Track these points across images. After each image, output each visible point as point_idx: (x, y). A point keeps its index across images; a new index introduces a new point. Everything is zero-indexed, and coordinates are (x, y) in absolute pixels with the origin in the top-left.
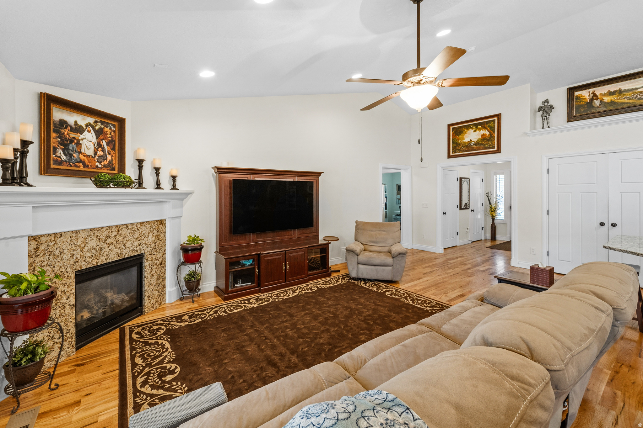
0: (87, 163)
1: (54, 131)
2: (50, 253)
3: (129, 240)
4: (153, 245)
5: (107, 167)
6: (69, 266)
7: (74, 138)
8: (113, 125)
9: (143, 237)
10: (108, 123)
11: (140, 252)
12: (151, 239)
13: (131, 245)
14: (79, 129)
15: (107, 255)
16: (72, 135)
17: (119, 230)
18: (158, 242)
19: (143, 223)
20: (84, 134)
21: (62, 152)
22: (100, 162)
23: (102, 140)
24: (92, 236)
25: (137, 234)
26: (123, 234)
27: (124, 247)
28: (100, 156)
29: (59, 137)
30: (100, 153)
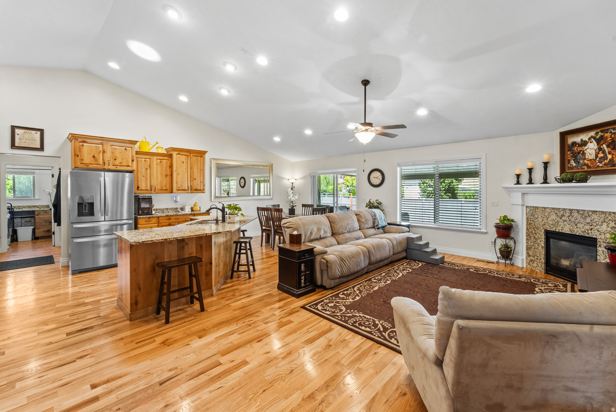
0: (590, 165)
1: (568, 151)
3: (580, 222)
5: (607, 165)
7: (581, 151)
9: (595, 224)
10: (608, 129)
11: (590, 235)
12: (605, 229)
13: (582, 227)
16: (580, 149)
17: (571, 213)
19: (595, 212)
20: (587, 146)
21: (573, 162)
22: (600, 162)
23: (602, 145)
24: (553, 213)
25: (588, 220)
26: (575, 216)
27: (576, 227)
28: (601, 158)
29: (572, 153)
30: (601, 155)
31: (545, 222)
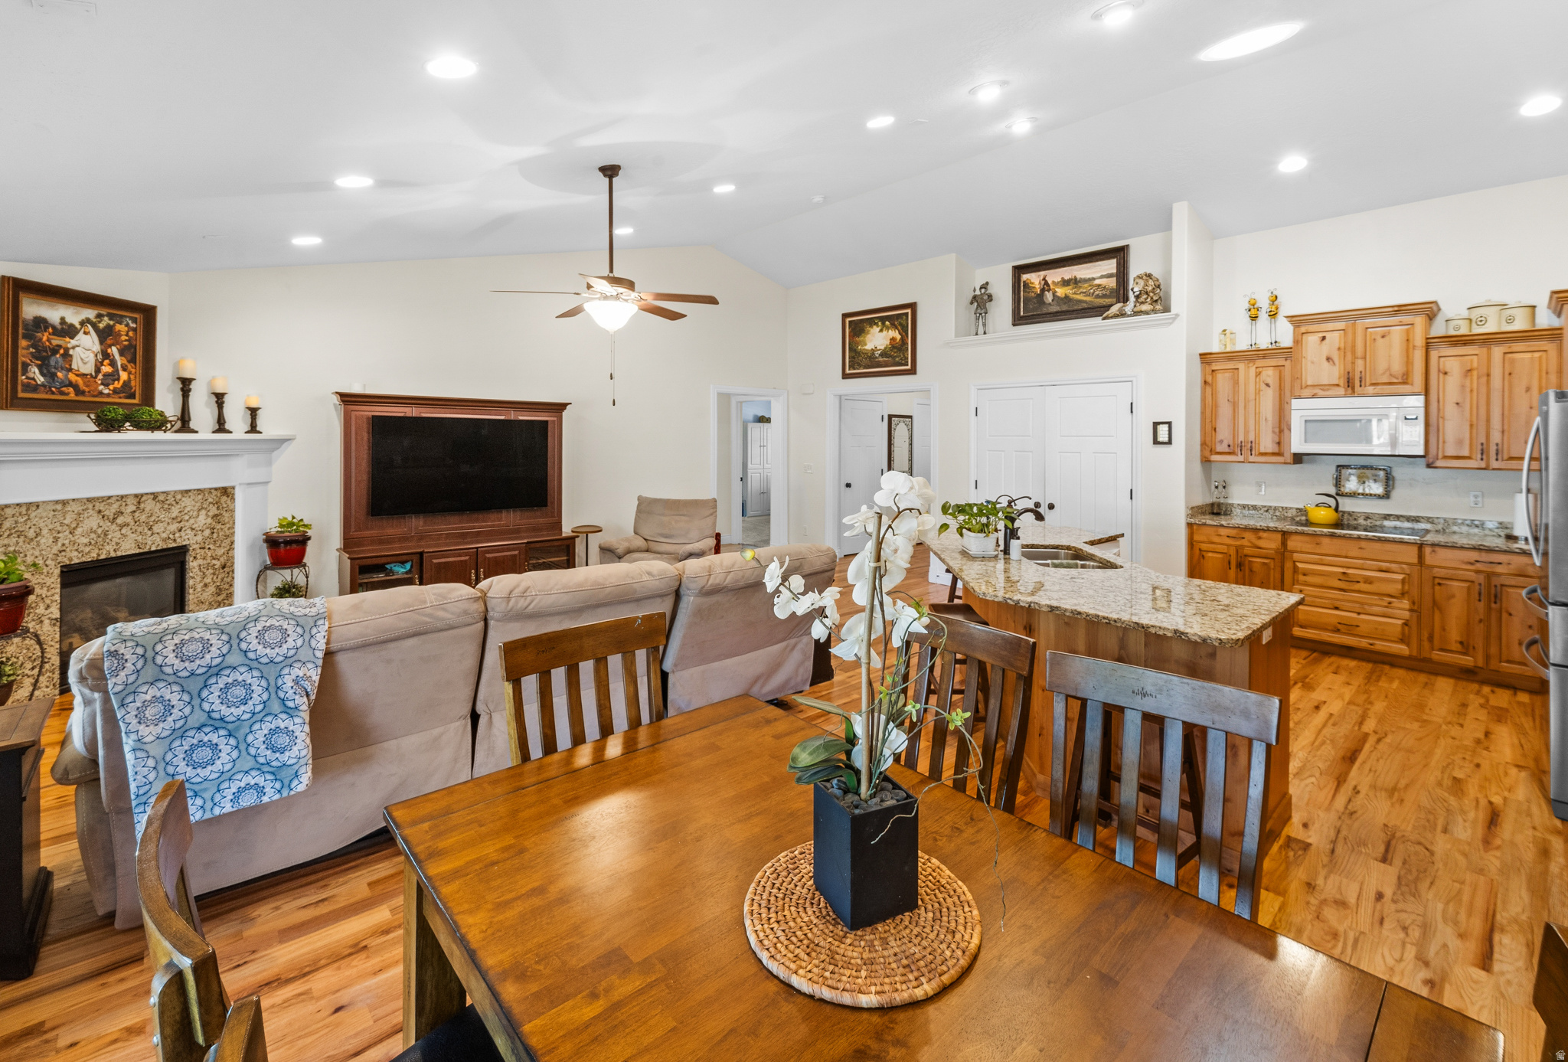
0: (82, 387)
1: (25, 337)
2: (20, 534)
3: (158, 522)
4: (207, 532)
5: (119, 394)
6: (50, 556)
7: (60, 346)
8: (131, 318)
9: (187, 517)
10: (122, 317)
11: (180, 542)
12: (204, 522)
13: (163, 529)
14: (69, 331)
15: (117, 544)
16: (56, 341)
17: (139, 503)
18: (219, 526)
19: (187, 491)
20: (77, 338)
21: (37, 371)
22: (106, 385)
23: (110, 346)
24: (91, 512)
25: (175, 512)
26: (147, 510)
27: (150, 533)
28: (106, 375)
29: (33, 346)
30: (106, 369)
31: (63, 545)
